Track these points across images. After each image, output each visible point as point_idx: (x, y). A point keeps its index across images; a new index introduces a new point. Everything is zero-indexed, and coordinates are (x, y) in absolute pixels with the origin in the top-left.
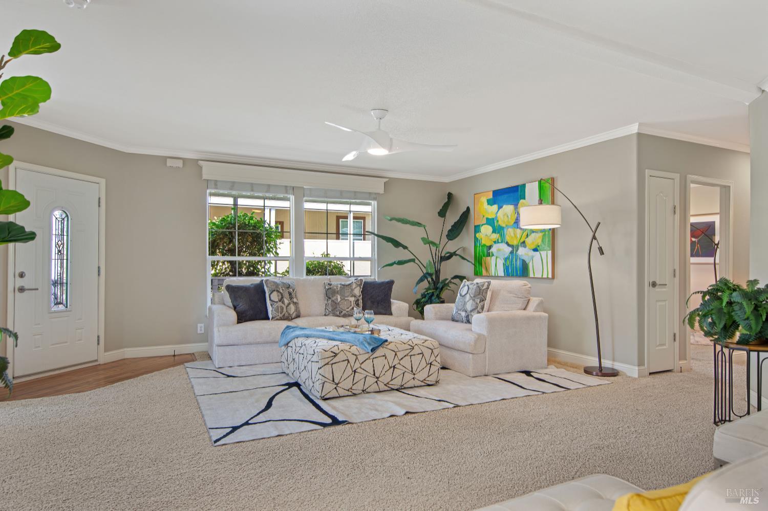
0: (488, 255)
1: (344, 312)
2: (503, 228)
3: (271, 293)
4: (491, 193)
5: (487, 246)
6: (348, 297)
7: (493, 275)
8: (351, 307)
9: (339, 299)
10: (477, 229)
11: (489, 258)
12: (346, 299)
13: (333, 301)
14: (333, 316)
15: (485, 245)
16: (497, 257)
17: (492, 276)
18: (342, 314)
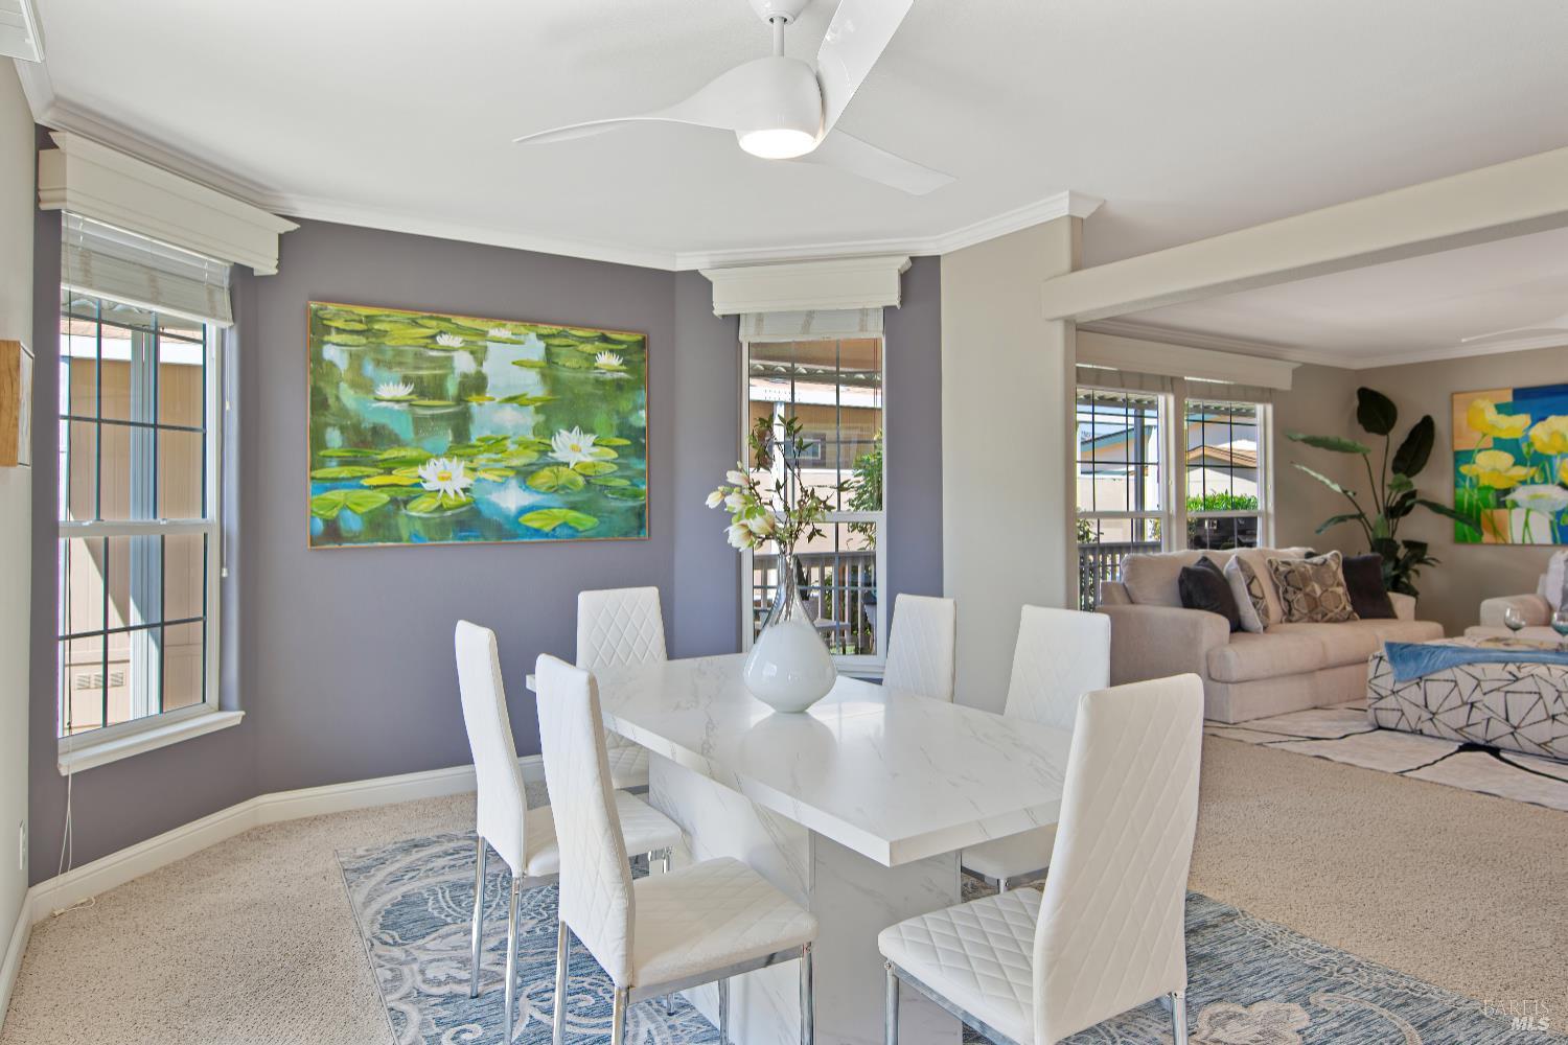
0: (1502, 505)
1: (1330, 615)
2: (1549, 458)
3: (1251, 583)
4: (1510, 392)
5: (1497, 490)
6: (1332, 586)
7: (1518, 539)
8: (1341, 607)
9: (1319, 592)
10: (1463, 457)
11: (1503, 512)
12: (1330, 589)
13: (1307, 595)
14: (1309, 622)
15: (1488, 488)
16: (1528, 511)
17: (1513, 545)
18: (1328, 617)
